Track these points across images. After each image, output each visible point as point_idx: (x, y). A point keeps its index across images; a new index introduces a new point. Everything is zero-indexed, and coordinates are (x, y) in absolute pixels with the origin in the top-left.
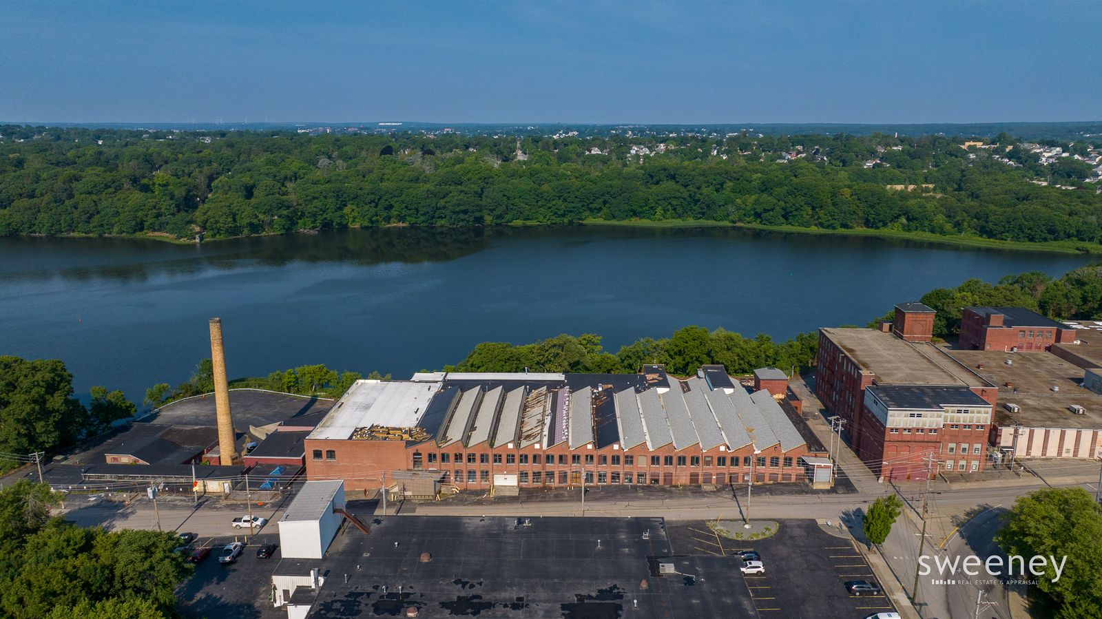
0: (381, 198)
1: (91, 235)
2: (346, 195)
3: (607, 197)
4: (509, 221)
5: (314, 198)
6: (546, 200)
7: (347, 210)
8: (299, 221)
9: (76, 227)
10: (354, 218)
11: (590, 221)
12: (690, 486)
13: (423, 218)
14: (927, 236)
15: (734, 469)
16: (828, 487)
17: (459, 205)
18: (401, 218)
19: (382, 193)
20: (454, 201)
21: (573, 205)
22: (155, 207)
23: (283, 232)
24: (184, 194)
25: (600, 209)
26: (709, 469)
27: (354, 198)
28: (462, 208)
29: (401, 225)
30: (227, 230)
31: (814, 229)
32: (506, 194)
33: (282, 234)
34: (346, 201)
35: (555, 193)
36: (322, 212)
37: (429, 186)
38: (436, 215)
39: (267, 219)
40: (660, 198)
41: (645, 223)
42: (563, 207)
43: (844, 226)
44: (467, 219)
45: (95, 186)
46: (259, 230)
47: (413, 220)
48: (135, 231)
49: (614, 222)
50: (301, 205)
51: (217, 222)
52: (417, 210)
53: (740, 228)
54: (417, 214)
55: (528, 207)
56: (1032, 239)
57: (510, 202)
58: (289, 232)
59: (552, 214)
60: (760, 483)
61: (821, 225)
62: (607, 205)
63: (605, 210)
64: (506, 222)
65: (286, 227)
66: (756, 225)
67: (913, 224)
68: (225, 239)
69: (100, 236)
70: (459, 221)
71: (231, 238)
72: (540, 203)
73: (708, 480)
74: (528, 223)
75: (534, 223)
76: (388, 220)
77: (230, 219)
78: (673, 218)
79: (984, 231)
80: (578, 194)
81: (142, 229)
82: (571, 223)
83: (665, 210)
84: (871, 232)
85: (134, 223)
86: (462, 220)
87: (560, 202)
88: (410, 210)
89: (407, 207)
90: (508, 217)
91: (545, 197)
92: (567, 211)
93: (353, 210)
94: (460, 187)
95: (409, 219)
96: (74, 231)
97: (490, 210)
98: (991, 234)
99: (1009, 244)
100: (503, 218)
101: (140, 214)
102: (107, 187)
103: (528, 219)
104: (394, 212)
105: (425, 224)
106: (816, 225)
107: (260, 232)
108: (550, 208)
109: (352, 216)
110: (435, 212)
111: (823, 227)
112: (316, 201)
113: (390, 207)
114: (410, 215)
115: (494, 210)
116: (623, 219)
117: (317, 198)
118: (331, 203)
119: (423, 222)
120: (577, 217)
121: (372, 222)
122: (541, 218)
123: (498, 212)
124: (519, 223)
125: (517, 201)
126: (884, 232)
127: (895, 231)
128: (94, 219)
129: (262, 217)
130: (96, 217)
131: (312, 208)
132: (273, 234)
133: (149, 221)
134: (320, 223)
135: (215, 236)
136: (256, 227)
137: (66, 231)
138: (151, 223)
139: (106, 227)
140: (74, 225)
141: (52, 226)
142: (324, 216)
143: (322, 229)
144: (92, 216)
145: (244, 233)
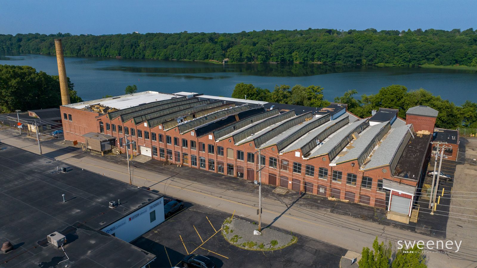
0: (310, 49)
1: (190, 60)
2: (294, 47)
3: (439, 52)
4: (376, 63)
5: (279, 48)
6: (400, 52)
7: (293, 54)
8: (270, 58)
9: (186, 57)
10: (297, 58)
11: (426, 66)
12: (268, 186)
13: (329, 59)
15: (309, 178)
16: (406, 221)
17: (349, 53)
18: (319, 59)
19: (311, 46)
20: (347, 51)
21: (416, 56)
22: (213, 49)
23: (262, 62)
24: (227, 45)
25: (433, 59)
26: (286, 173)
27: (298, 49)
28: (350, 54)
29: (319, 63)
30: (237, 60)
32: (376, 48)
33: (261, 63)
34: (294, 50)
35: (405, 49)
36: (281, 54)
37: (336, 44)
38: (337, 58)
39: (256, 55)
41: (463, 67)
42: (409, 56)
44: (352, 61)
45: (195, 41)
46: (251, 61)
47: (325, 60)
48: (205, 59)
49: (442, 67)
50: (272, 50)
51: (233, 55)
52: (327, 55)
54: (327, 58)
55: (388, 56)
57: (378, 53)
58: (265, 62)
59: (402, 60)
60: (334, 199)
62: (439, 57)
63: (436, 59)
64: (374, 64)
65: (263, 60)
68: (236, 63)
69: (193, 60)
70: (348, 62)
71: (239, 63)
72: (396, 54)
73: (284, 184)
74: (387, 65)
75: (391, 65)
76: (313, 59)
77: (239, 54)
80: (420, 50)
81: (207, 58)
82: (413, 66)
85: (204, 55)
86: (350, 61)
87: (408, 54)
88: (323, 55)
89: (322, 54)
90: (376, 61)
91: (399, 51)
92: (412, 59)
93: (296, 54)
94: (351, 45)
95: (322, 59)
96: (185, 59)
97: (366, 57)
100: (373, 61)
101: (207, 52)
102: (200, 41)
103: (388, 63)
104: (316, 56)
105: (331, 63)
107: (252, 61)
108: (401, 57)
109: (295, 57)
110: (336, 57)
112: (280, 49)
113: (313, 54)
114: (323, 58)
115: (368, 56)
116: (448, 65)
117: (280, 48)
118: (286, 50)
119: (330, 61)
120: (417, 63)
121: (304, 60)
122: (395, 62)
123: (370, 58)
124: (382, 64)
125: (382, 52)
128: (192, 54)
129: (253, 54)
130: (193, 52)
131: (277, 52)
132: (257, 63)
133: (210, 55)
134: (280, 60)
135: (232, 62)
136: (250, 59)
137: (183, 58)
138: (211, 56)
139: (195, 57)
140: (185, 56)
141: (178, 56)
142: (282, 56)
143: (281, 62)
144: (191, 52)
145: (245, 61)
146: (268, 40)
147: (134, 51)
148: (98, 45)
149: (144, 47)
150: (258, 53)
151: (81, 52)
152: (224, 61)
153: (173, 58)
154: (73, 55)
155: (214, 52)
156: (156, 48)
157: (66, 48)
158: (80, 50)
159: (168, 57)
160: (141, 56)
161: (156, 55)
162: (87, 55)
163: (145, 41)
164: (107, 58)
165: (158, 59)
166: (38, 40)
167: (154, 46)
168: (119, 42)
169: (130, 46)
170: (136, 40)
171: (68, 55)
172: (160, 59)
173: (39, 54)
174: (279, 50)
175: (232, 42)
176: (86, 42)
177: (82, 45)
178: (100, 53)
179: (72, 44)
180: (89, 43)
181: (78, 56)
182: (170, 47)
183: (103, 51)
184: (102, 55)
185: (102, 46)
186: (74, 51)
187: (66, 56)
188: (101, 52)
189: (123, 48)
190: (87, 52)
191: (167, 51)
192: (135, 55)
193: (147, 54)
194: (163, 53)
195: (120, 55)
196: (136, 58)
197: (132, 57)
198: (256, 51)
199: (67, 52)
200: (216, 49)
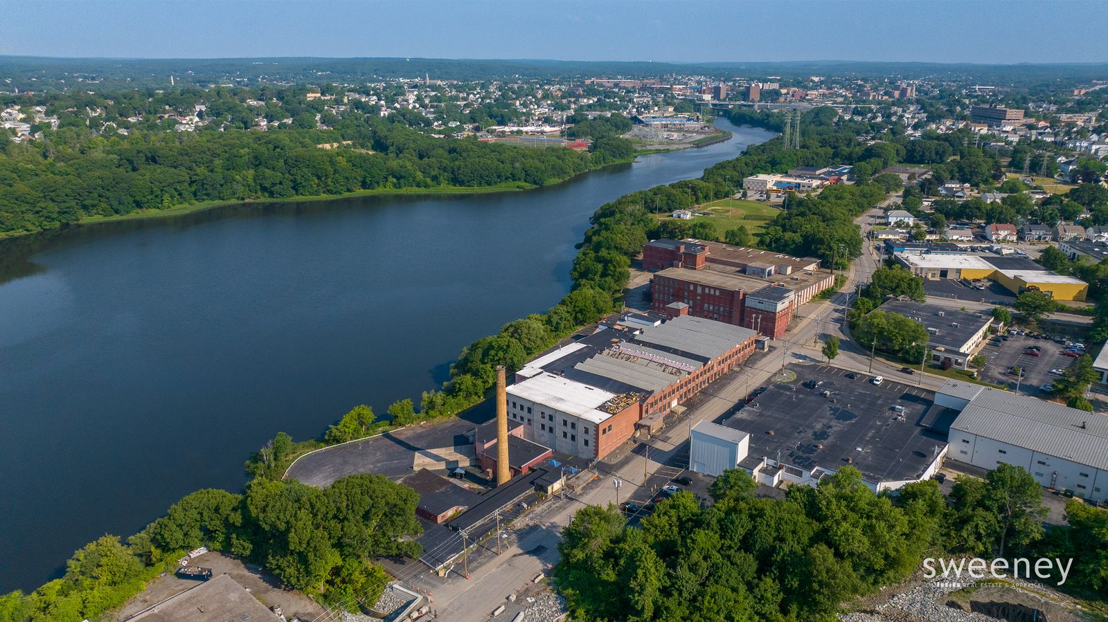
3: (100, 190)
6: (29, 203)
11: (85, 219)
14: (414, 190)
25: (96, 205)
31: (324, 197)
40: (164, 184)
41: (152, 213)
42: (56, 208)
43: (349, 190)
53: (250, 204)
55: (10, 215)
56: (489, 184)
59: (42, 219)
61: (330, 192)
62: (103, 200)
63: (102, 205)
66: (264, 199)
67: (402, 181)
72: (23, 208)
75: (21, 233)
78: (181, 203)
79: (455, 181)
80: (66, 191)
82: (66, 226)
83: (172, 197)
84: (368, 192)
98: (462, 183)
99: (476, 190)
103: (13, 229)
106: (324, 192)
108: (38, 212)
111: (331, 194)
116: (127, 212)
120: (72, 217)
122: (29, 226)
126: (379, 191)
127: (388, 189)
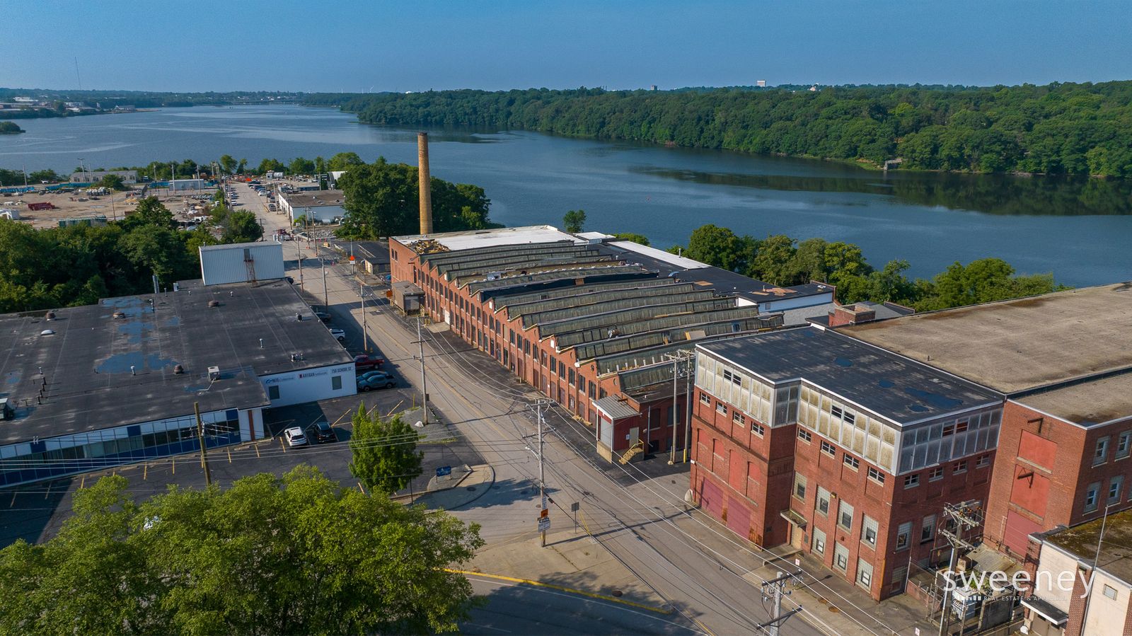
1: (816, 157)
2: (1097, 135)
5: (1050, 135)
7: (1091, 153)
8: (1019, 161)
9: (808, 149)
10: (1099, 164)
22: (870, 134)
23: (988, 170)
24: (910, 124)
27: (1108, 139)
30: (922, 161)
33: (988, 174)
34: (1093, 142)
36: (1051, 153)
39: (976, 154)
45: (836, 112)
46: (960, 166)
48: (848, 156)
51: (913, 151)
58: (998, 172)
65: (996, 165)
68: (920, 170)
69: (823, 158)
71: (927, 170)
77: (928, 149)
81: (854, 155)
85: (848, 148)
93: (1101, 154)
96: (806, 153)
101: (855, 139)
102: (846, 113)
107: (962, 167)
109: (1096, 161)
112: (1050, 138)
117: (1053, 136)
118: (1070, 143)
121: (1123, 171)
128: (821, 143)
129: (967, 151)
130: (823, 140)
131: (1038, 147)
132: (978, 172)
133: (861, 147)
134: (1045, 167)
135: (909, 167)
136: (956, 162)
137: (800, 152)
138: (863, 150)
139: (828, 150)
140: (807, 147)
141: (789, 147)
142: (1053, 158)
143: (1048, 174)
144: (822, 138)
145: (943, 167)
146: (1034, 112)
147: (702, 131)
148: (636, 116)
149: (723, 124)
150: (983, 148)
151: (605, 129)
152: (886, 163)
153: (778, 151)
154: (589, 135)
155: (873, 141)
156: (748, 125)
157: (579, 121)
158: (603, 124)
159: (769, 148)
160: (715, 144)
161: (746, 141)
162: (614, 135)
163: (729, 111)
164: (649, 144)
165: (747, 151)
166: (540, 102)
167: (744, 122)
168: (676, 111)
169: (696, 120)
170: (709, 107)
171: (582, 134)
172: (751, 151)
173: (536, 129)
174: (1049, 141)
175: (927, 117)
176: (617, 109)
177: (608, 114)
178: (639, 134)
179: (591, 111)
180: (622, 112)
181: (598, 137)
182: (776, 125)
183: (644, 129)
184: (642, 138)
185: (643, 119)
186: (592, 126)
187: (578, 137)
188: (640, 130)
189: (682, 125)
190: (615, 130)
191: (767, 135)
192: (702, 141)
193: (726, 140)
194: (758, 139)
195: (672, 139)
196: (703, 147)
197: (696, 144)
198: (976, 143)
199: (580, 127)
200: (878, 134)
